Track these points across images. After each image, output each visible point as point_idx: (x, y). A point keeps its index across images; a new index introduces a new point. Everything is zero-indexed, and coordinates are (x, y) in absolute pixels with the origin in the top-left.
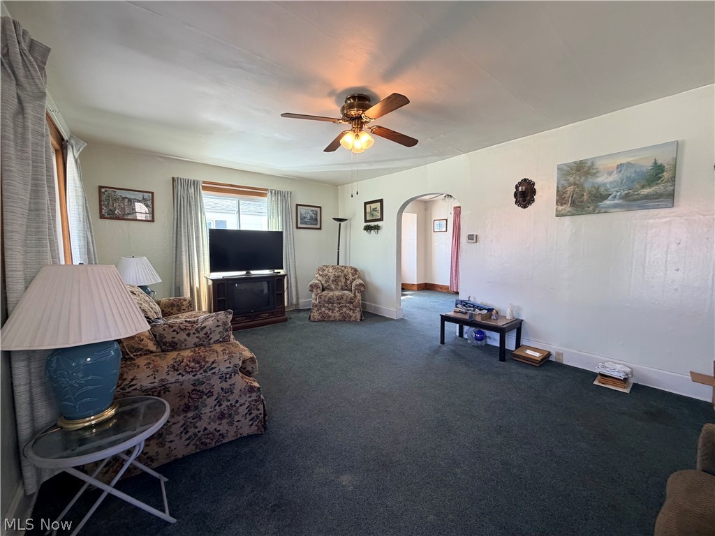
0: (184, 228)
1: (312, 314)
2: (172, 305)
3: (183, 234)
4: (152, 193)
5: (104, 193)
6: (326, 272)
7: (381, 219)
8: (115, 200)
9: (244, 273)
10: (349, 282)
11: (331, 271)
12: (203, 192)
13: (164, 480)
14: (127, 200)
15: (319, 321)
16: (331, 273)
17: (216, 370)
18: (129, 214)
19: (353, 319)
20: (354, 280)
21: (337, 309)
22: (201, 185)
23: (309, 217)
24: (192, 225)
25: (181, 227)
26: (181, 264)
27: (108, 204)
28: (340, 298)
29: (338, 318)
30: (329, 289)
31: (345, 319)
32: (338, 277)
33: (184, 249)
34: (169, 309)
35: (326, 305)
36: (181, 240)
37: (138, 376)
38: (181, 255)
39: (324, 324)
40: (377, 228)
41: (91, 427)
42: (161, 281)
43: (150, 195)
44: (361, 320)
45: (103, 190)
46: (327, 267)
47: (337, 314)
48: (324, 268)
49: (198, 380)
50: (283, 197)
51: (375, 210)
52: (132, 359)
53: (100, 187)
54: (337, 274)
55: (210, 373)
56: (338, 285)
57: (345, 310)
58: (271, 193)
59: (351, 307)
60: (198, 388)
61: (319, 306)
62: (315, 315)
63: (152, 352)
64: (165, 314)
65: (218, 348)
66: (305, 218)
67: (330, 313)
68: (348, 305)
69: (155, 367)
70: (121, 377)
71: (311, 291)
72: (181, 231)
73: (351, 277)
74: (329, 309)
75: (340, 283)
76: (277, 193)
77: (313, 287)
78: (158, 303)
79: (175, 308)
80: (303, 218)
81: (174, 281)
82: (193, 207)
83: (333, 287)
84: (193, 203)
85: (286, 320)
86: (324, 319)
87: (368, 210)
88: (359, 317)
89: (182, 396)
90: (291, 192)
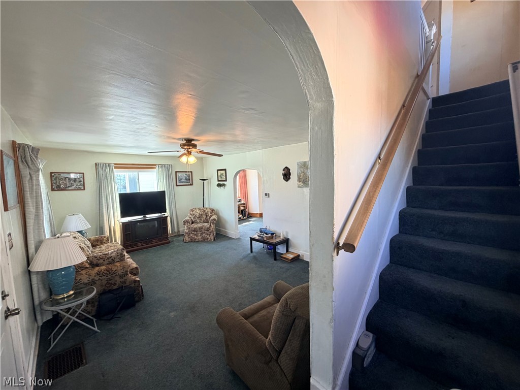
0: (104, 192)
1: (185, 238)
2: (97, 240)
3: (103, 196)
4: (83, 173)
5: (53, 176)
6: (194, 212)
7: (226, 180)
8: (61, 179)
9: (142, 216)
10: (208, 217)
11: (198, 211)
12: (114, 170)
13: (95, 320)
14: (67, 179)
15: (189, 242)
16: (197, 212)
17: (117, 274)
18: (69, 187)
19: (209, 239)
20: (211, 216)
21: (199, 234)
22: (113, 165)
23: (184, 178)
24: (109, 191)
25: (102, 192)
26: (103, 214)
27: (56, 182)
28: (201, 228)
29: (200, 240)
30: (196, 223)
31: (204, 240)
32: (201, 215)
33: (104, 205)
34: (95, 244)
35: (193, 232)
36: (102, 199)
37: (82, 278)
38: (103, 208)
39: (192, 244)
40: (224, 185)
41: (64, 298)
42: (90, 227)
43: (82, 174)
44: (214, 240)
45: (53, 175)
46: (195, 209)
47: (200, 238)
48: (194, 209)
49: (109, 278)
50: (167, 168)
51: (222, 174)
52: (79, 271)
53: (51, 173)
54: (200, 213)
55: (114, 275)
56: (201, 220)
57: (204, 235)
58: (159, 166)
59: (208, 233)
60: (109, 282)
61: (188, 234)
62: (187, 238)
63: (88, 268)
64: (94, 246)
65: (118, 264)
66: (181, 179)
67: (195, 237)
68: (206, 232)
69: (89, 274)
70: (75, 279)
71: (184, 224)
72: (102, 194)
73: (209, 214)
74: (195, 235)
75: (202, 219)
76: (162, 166)
77: (185, 222)
78: (89, 240)
79: (99, 242)
80: (180, 180)
81: (98, 224)
82: (109, 180)
83: (198, 221)
84: (109, 177)
85: (169, 242)
86: (192, 241)
87: (219, 174)
88: (213, 239)
89: (102, 286)
90: (171, 165)
